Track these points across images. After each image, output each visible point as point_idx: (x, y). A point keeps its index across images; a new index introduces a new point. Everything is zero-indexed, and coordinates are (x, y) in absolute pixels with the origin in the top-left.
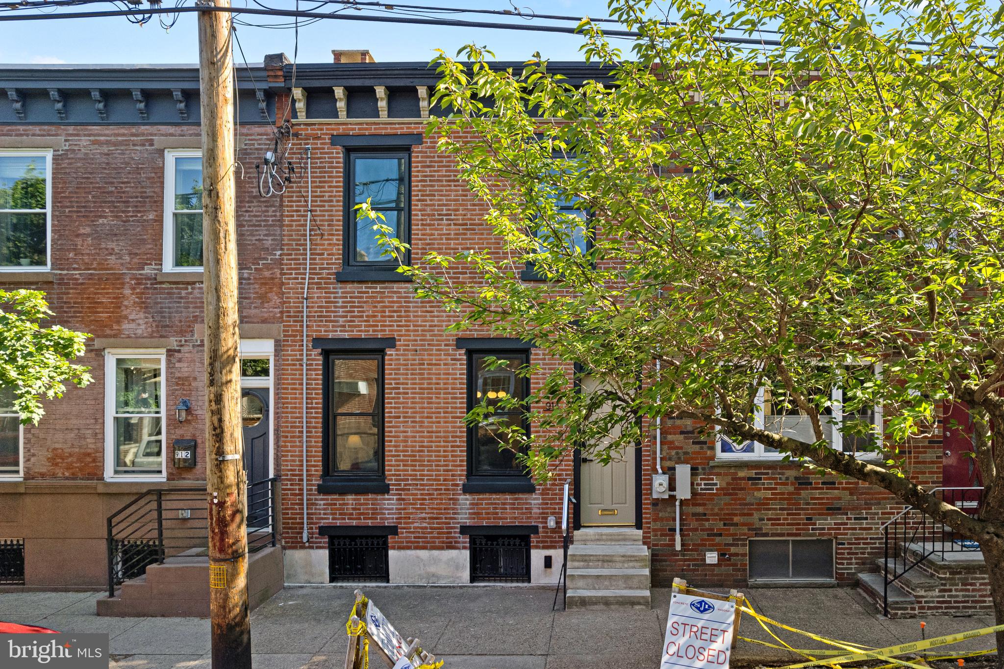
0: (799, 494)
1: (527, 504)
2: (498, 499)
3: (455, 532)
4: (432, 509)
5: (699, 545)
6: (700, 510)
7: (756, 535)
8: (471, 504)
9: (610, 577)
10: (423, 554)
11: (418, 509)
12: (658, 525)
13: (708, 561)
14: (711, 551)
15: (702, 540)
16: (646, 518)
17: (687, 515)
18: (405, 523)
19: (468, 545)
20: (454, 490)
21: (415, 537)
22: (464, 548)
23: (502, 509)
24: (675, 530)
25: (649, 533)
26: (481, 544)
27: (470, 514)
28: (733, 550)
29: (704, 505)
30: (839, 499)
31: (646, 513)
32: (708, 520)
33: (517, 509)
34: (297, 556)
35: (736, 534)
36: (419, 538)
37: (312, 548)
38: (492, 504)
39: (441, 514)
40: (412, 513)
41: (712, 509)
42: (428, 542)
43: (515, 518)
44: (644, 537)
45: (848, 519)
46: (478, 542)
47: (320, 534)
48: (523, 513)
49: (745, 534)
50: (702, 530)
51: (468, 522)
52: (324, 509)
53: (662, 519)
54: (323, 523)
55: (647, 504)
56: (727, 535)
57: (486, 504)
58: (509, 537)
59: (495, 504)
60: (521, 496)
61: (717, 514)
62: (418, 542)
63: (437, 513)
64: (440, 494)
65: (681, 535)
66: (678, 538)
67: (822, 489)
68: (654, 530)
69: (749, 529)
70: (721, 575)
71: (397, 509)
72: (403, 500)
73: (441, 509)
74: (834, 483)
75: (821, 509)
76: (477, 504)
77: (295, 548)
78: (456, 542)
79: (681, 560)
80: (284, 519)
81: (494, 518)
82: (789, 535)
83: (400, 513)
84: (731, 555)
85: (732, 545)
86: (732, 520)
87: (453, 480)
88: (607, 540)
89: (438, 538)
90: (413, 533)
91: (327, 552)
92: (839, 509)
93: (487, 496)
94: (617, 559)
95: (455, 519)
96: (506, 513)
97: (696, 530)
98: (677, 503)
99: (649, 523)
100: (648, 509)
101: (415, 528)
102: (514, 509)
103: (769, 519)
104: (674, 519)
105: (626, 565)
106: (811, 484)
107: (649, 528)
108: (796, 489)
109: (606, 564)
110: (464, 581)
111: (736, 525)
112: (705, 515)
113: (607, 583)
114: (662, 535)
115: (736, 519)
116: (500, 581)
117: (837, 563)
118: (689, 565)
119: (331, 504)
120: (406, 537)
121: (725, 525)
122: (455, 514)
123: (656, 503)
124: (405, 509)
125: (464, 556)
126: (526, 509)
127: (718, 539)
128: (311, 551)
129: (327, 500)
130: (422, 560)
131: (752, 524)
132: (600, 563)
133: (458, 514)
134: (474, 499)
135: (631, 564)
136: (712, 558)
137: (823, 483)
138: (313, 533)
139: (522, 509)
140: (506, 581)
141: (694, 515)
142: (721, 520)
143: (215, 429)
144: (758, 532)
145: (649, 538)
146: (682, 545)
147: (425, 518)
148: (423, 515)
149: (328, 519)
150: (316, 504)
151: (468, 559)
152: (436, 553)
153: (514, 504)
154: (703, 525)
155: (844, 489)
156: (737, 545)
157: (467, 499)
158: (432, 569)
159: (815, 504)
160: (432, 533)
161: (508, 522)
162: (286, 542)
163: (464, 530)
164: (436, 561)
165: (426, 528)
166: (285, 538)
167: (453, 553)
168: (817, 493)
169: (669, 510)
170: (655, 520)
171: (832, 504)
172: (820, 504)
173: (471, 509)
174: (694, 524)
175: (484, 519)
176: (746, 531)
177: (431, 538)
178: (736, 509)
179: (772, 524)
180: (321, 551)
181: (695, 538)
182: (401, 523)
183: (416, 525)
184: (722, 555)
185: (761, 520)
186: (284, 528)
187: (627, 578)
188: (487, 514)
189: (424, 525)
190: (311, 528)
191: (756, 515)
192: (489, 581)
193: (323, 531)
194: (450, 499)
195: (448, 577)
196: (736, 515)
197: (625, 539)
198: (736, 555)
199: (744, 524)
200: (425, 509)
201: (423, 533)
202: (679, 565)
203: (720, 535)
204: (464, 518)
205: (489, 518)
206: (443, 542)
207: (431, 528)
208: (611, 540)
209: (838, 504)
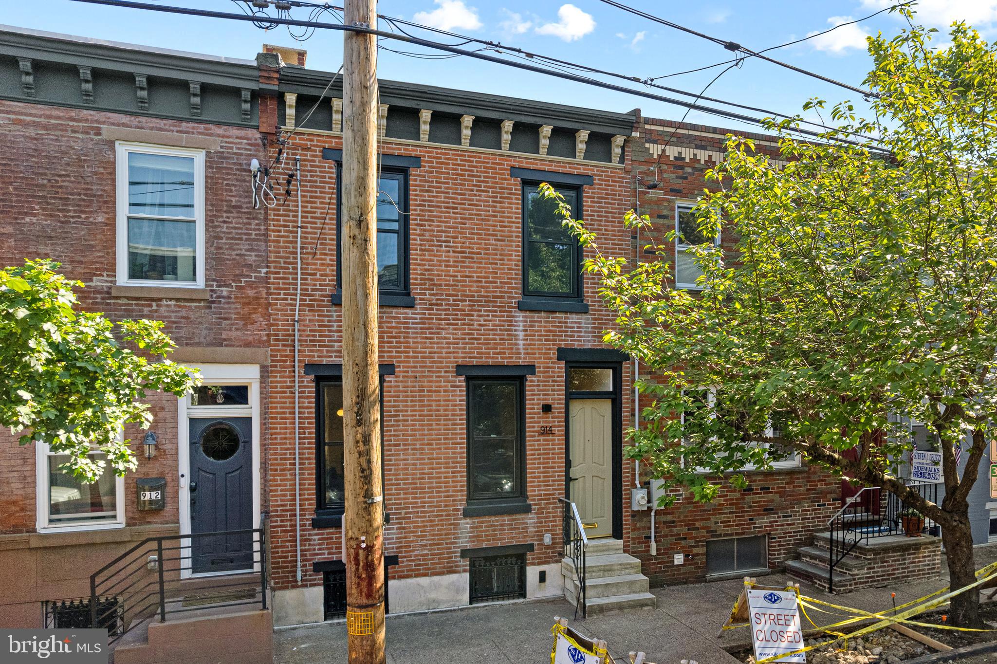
0: (744, 499)
1: (524, 523)
2: (497, 521)
3: (456, 557)
4: (433, 535)
5: (668, 549)
6: (669, 518)
7: (713, 536)
8: (471, 528)
9: (617, 585)
10: (424, 581)
11: (419, 536)
12: (636, 534)
13: (676, 563)
14: (679, 553)
15: (671, 544)
16: (626, 529)
17: (660, 523)
18: (406, 552)
19: (468, 568)
20: (454, 515)
21: (416, 565)
22: (465, 571)
23: (500, 530)
24: (650, 537)
25: (629, 541)
26: (480, 566)
27: (470, 537)
28: (695, 551)
29: (673, 513)
30: (772, 501)
31: (626, 524)
32: (676, 526)
33: (514, 529)
34: (289, 596)
35: (697, 537)
36: (419, 565)
37: (306, 586)
38: (492, 526)
39: (442, 539)
40: (412, 541)
41: (679, 517)
42: (429, 569)
43: (512, 538)
44: (625, 546)
45: (779, 517)
46: (477, 564)
47: (314, 571)
48: (519, 533)
49: (704, 537)
50: (671, 536)
51: (469, 546)
52: (319, 544)
53: (639, 529)
54: (318, 559)
55: (627, 516)
56: (692, 538)
57: (486, 527)
58: (507, 556)
59: (494, 526)
60: (518, 516)
61: (681, 521)
62: (419, 570)
63: (438, 539)
64: (441, 520)
65: (656, 541)
66: (654, 545)
67: (760, 493)
68: (633, 539)
69: (707, 532)
70: (685, 573)
71: (397, 538)
72: (404, 528)
73: (441, 535)
74: (768, 488)
75: (760, 510)
76: (477, 527)
77: (286, 588)
78: (457, 566)
79: (654, 564)
80: (273, 558)
81: (493, 540)
82: (737, 534)
83: (401, 542)
84: (694, 555)
85: (694, 547)
86: (694, 525)
87: (454, 505)
88: (594, 551)
89: (439, 564)
90: (414, 561)
91: (322, 588)
92: (772, 509)
93: (487, 519)
94: (616, 567)
95: (455, 543)
96: (504, 534)
97: (666, 536)
98: (653, 513)
99: (629, 533)
100: (628, 520)
101: (416, 556)
102: (512, 529)
103: (722, 522)
104: (650, 528)
105: (623, 572)
106: (752, 490)
107: (629, 537)
108: (742, 495)
109: (606, 573)
110: (464, 603)
111: (697, 529)
112: (673, 522)
113: (614, 590)
114: (639, 543)
115: (697, 524)
116: (498, 600)
117: (769, 554)
118: (661, 568)
119: (327, 539)
120: (407, 566)
121: (689, 529)
122: (456, 538)
123: (635, 514)
124: (405, 538)
125: (463, 579)
126: (523, 528)
127: (683, 542)
128: (305, 590)
129: (322, 534)
130: (423, 587)
131: (709, 528)
132: (601, 573)
133: (459, 538)
134: (474, 523)
135: (627, 571)
136: (679, 559)
137: (761, 489)
138: (306, 571)
139: (519, 529)
140: (503, 599)
141: (665, 523)
142: (685, 526)
143: (363, 471)
144: (713, 533)
145: (629, 546)
146: (657, 550)
147: (426, 545)
148: (425, 542)
149: (324, 554)
150: (310, 540)
151: (468, 582)
152: (436, 578)
153: (512, 525)
154: (671, 531)
155: (776, 493)
156: (698, 546)
157: (467, 523)
158: (433, 595)
159: (755, 507)
160: (433, 559)
161: (507, 542)
162: (276, 583)
163: (464, 553)
164: (437, 587)
165: (427, 555)
166: (274, 578)
167: (454, 577)
168: (756, 498)
169: (645, 520)
170: (633, 530)
171: (767, 505)
172: (759, 506)
173: (471, 532)
174: (664, 531)
175: (483, 541)
176: (705, 534)
177: (432, 564)
178: (697, 516)
179: (725, 526)
180: (316, 589)
181: (666, 542)
182: (401, 552)
183: (417, 553)
184: (686, 556)
185: (716, 523)
186: (273, 568)
187: (631, 583)
188: (487, 536)
189: (426, 552)
190: (305, 566)
191: (713, 519)
192: (487, 600)
193: (318, 567)
194: (451, 524)
195: (448, 601)
196: (697, 520)
197: (608, 549)
198: (697, 555)
199: (703, 528)
200: (426, 536)
201: (424, 560)
202: (653, 568)
203: (685, 539)
204: (465, 542)
205: (488, 540)
206: (444, 567)
207: (432, 554)
208: (597, 551)
209: (772, 505)
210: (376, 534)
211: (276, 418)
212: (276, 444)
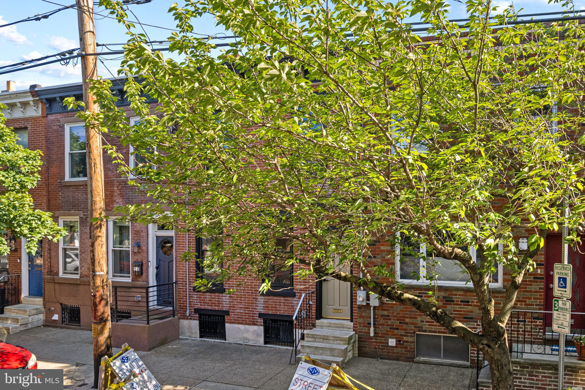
0: (446, 307)
1: (292, 303)
2: (277, 300)
3: (256, 316)
4: (245, 303)
5: (385, 334)
6: (386, 313)
7: (419, 331)
8: (264, 301)
9: (323, 348)
10: (241, 327)
11: (238, 302)
12: (361, 320)
13: (390, 344)
14: (392, 338)
15: (387, 331)
16: (355, 316)
17: (378, 315)
18: (233, 310)
19: (262, 324)
20: (255, 293)
21: (237, 318)
22: (261, 325)
23: (279, 305)
24: (370, 324)
25: (357, 324)
26: (269, 324)
27: (264, 307)
28: (405, 339)
29: (388, 310)
30: (472, 312)
31: (355, 313)
32: (390, 319)
33: (287, 306)
34: (185, 323)
35: (407, 329)
36: (239, 318)
37: (191, 319)
38: (274, 302)
39: (250, 306)
40: (236, 305)
41: (393, 313)
42: (243, 321)
43: (286, 311)
44: (354, 327)
45: (477, 325)
46: (268, 323)
47: (195, 312)
48: (290, 308)
49: (412, 330)
50: (387, 325)
51: (263, 311)
52: (197, 300)
53: (363, 317)
54: (196, 307)
55: (355, 307)
56: (402, 329)
57: (272, 302)
58: (283, 321)
59: (276, 302)
60: (288, 299)
61: (394, 316)
62: (239, 320)
63: (248, 306)
64: (249, 295)
65: (374, 327)
66: (372, 329)
67: (461, 305)
68: (360, 323)
69: (415, 327)
70: (398, 353)
71: (229, 302)
72: (232, 297)
73: (249, 303)
74: (468, 302)
75: (460, 318)
76: (267, 302)
77: (184, 319)
78: (257, 322)
79: (374, 342)
80: (179, 303)
81: (275, 310)
82: (439, 332)
83: (230, 304)
84: (404, 342)
85: (405, 336)
86: (405, 320)
87: (255, 288)
88: (334, 327)
89: (248, 319)
90: (236, 315)
91: (198, 322)
92: (472, 318)
93: (272, 297)
94: (331, 338)
95: (256, 309)
96: (281, 308)
97: (383, 325)
98: (372, 308)
99: (357, 319)
100: (355, 310)
101: (237, 312)
102: (285, 305)
103: (426, 322)
104: (370, 318)
105: (335, 342)
106: (453, 301)
107: (356, 322)
108: (444, 304)
109: (325, 341)
110: (261, 343)
111: (407, 323)
112: (388, 316)
113: (321, 351)
114: (364, 326)
115: (407, 320)
116: (279, 345)
117: (471, 353)
118: (379, 346)
119: (199, 297)
120: (233, 317)
121: (400, 323)
122: (256, 306)
123: (360, 307)
124: (232, 302)
125: (261, 329)
126: (291, 306)
127: (396, 332)
128: (191, 321)
129: (197, 295)
130: (241, 330)
131: (417, 324)
132: (322, 340)
133: (258, 306)
134: (265, 299)
135: (338, 342)
136: (392, 342)
137: (461, 301)
138: (191, 312)
139: (289, 306)
140: (282, 345)
141: (382, 316)
142: (398, 320)
144: (420, 329)
145: (357, 327)
146: (375, 333)
147: (242, 308)
148: (241, 306)
149: (198, 305)
150: (193, 297)
151: (263, 331)
152: (247, 326)
153: (285, 303)
154: (387, 322)
155: (475, 306)
156: (407, 336)
157: (262, 299)
158: (246, 335)
159: (456, 314)
160: (245, 316)
161: (282, 312)
162: (180, 316)
163: (261, 315)
164: (247, 331)
165: (242, 313)
166: (180, 313)
167: (255, 327)
168: (457, 308)
169: (368, 311)
170: (360, 318)
171: (468, 315)
172: (459, 314)
173: (264, 304)
174: (382, 321)
175: (270, 310)
176: (413, 328)
177: (245, 318)
178: (407, 314)
179: (429, 325)
180: (195, 321)
181: (382, 329)
182: (230, 309)
183: (238, 311)
184: (398, 341)
185: (422, 321)
186: (179, 308)
188: (272, 307)
189: (242, 311)
190: (191, 309)
191: (419, 319)
192: (273, 344)
193: (197, 311)
194: (254, 298)
195: (252, 340)
196: (407, 318)
197: (343, 327)
198: (407, 342)
199: (412, 324)
200: (242, 303)
201: (241, 315)
202: (374, 345)
203: (397, 329)
204: (260, 309)
205: (272, 310)
206: (251, 321)
207: (245, 313)
208: (336, 327)
209: (470, 315)
210: (97, 289)
211: (180, 237)
212: (180, 249)
